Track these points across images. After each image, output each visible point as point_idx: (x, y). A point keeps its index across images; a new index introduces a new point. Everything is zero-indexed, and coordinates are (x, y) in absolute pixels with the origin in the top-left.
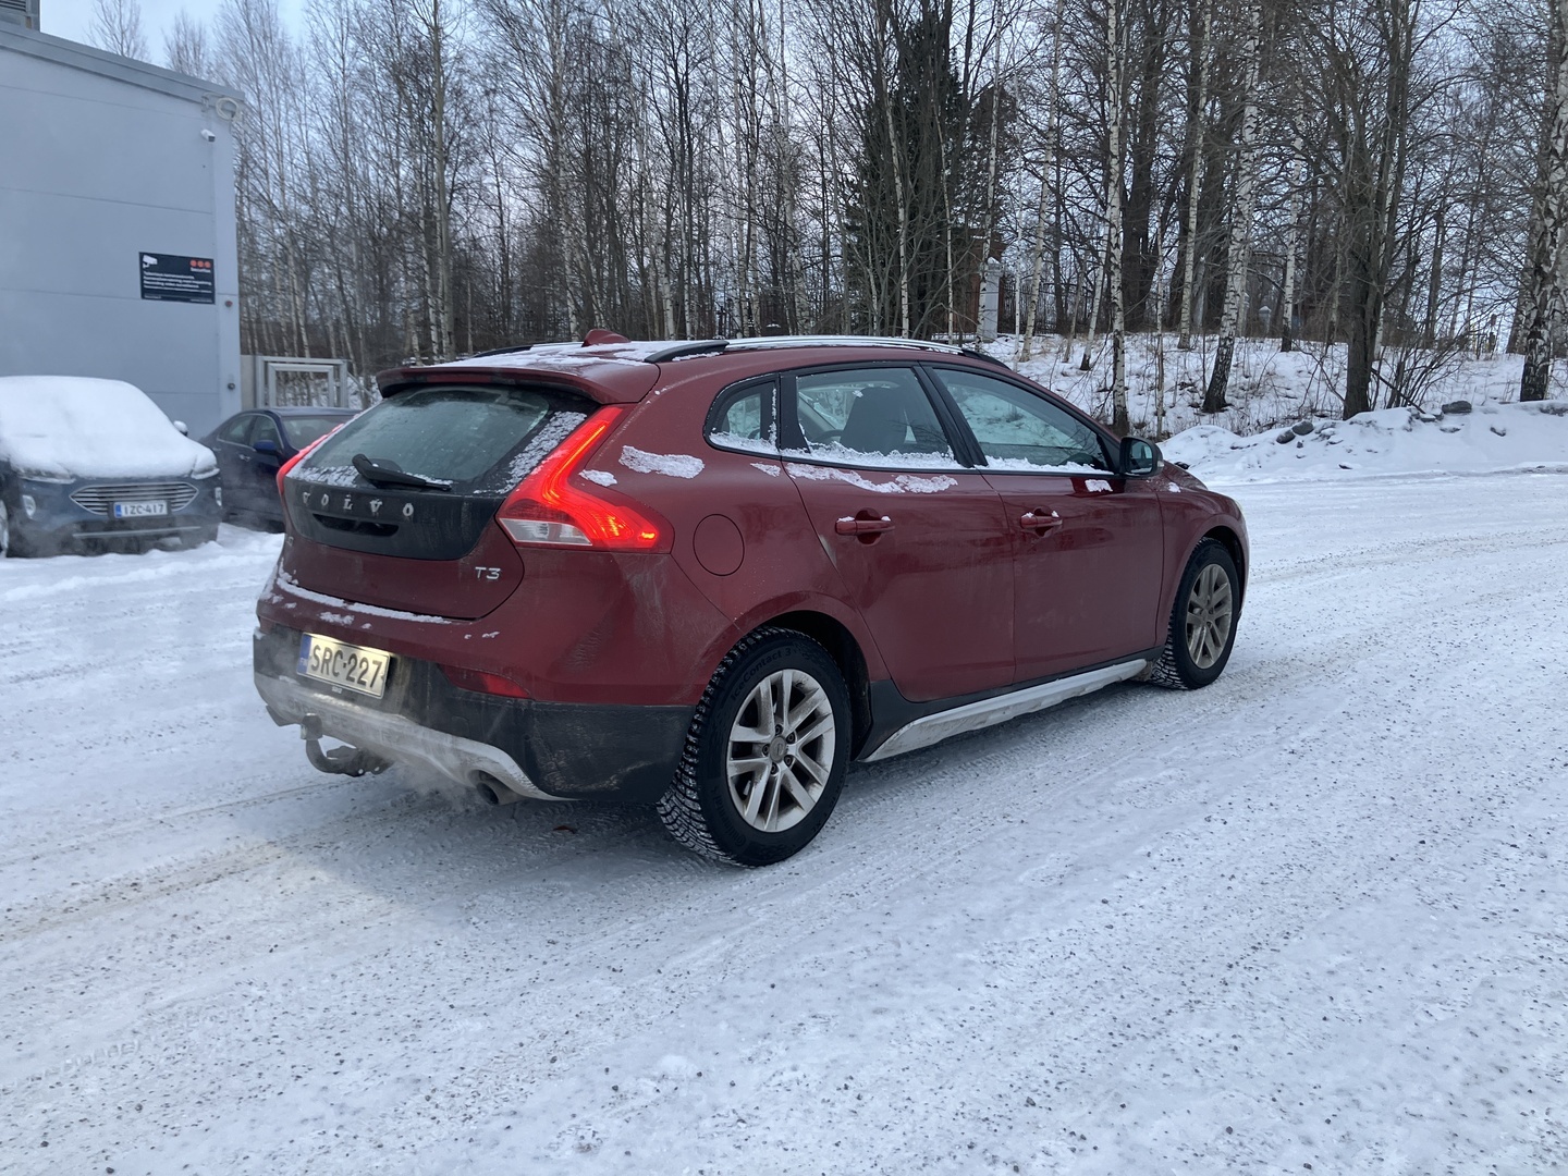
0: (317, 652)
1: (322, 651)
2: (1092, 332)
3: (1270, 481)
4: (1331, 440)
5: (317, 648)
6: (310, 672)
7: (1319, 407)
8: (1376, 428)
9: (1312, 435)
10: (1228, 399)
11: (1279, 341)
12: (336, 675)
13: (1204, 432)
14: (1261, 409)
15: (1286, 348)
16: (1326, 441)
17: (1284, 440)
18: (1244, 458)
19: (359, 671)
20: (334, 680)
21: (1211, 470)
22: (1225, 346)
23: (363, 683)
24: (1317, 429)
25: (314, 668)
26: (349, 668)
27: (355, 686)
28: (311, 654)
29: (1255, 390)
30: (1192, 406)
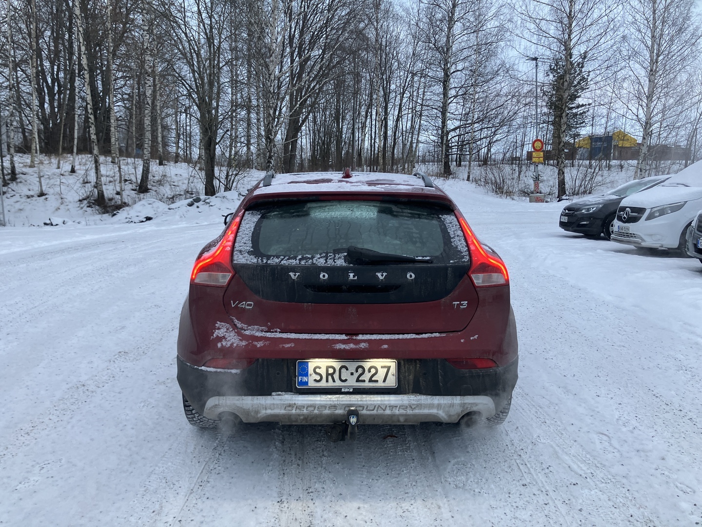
0: (318, 371)
2: (75, 154)
3: (206, 223)
4: (211, 204)
6: (312, 384)
7: (190, 190)
8: (227, 199)
9: (201, 203)
10: (149, 187)
11: (158, 161)
12: (343, 381)
13: (150, 202)
14: (167, 191)
15: (161, 164)
16: (208, 205)
17: (191, 205)
18: (178, 213)
21: (165, 219)
22: (147, 163)
23: (376, 381)
24: (203, 200)
25: (319, 381)
28: (312, 372)
29: (160, 183)
30: (133, 190)
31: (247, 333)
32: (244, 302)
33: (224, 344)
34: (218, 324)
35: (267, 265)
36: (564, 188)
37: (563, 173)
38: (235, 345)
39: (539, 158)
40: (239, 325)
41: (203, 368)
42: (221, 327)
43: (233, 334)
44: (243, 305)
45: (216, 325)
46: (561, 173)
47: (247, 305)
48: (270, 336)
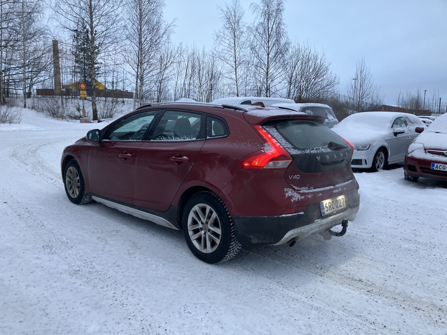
0: (327, 205)
1: (328, 204)
5: (326, 204)
6: (326, 213)
12: (334, 208)
19: (339, 204)
20: (334, 210)
23: (341, 206)
25: (327, 211)
26: (336, 204)
27: (340, 208)
28: (325, 207)
31: (301, 191)
32: (296, 176)
33: (294, 199)
34: (286, 190)
35: (306, 154)
36: (97, 114)
37: (95, 105)
38: (300, 199)
39: (84, 94)
40: (296, 188)
41: (284, 215)
42: (287, 191)
43: (295, 193)
44: (295, 177)
45: (285, 190)
46: (94, 104)
47: (297, 177)
48: (311, 192)
